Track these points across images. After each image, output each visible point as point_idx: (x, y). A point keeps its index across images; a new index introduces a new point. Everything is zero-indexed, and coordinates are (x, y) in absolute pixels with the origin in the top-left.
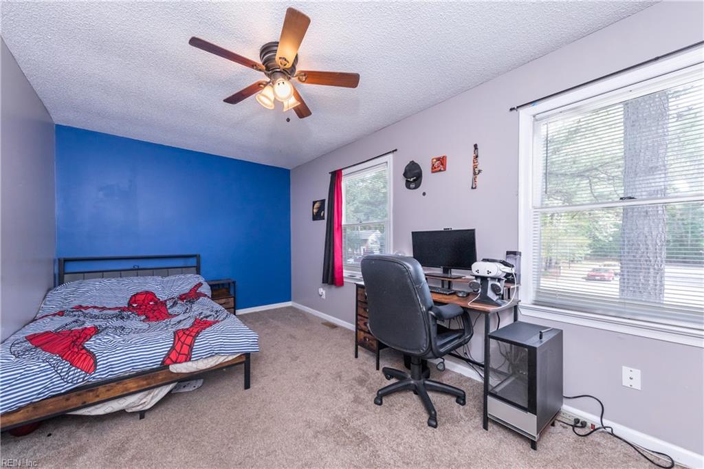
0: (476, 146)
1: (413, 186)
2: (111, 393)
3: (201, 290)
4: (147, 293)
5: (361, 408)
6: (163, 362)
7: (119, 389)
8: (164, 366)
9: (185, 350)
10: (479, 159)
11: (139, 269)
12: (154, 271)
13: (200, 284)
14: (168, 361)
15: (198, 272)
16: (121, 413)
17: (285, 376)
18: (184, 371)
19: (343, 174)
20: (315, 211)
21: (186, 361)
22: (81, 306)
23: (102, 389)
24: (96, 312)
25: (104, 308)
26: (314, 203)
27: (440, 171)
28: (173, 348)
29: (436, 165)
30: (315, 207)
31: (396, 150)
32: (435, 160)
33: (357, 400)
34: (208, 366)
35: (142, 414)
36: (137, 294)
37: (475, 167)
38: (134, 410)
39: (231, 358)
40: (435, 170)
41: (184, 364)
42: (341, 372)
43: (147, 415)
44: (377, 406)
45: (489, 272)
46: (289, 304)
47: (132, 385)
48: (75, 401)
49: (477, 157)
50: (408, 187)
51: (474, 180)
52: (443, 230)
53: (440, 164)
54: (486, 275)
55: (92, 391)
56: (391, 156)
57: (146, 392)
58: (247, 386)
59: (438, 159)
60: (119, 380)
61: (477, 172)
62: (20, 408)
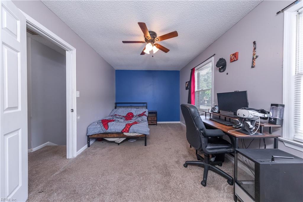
0: (254, 43)
1: (222, 70)
2: (111, 136)
3: (145, 113)
4: (131, 113)
5: (177, 165)
6: (122, 131)
7: (112, 136)
8: (122, 132)
9: (128, 129)
10: (256, 50)
11: (132, 106)
12: (135, 107)
13: (145, 112)
14: (123, 131)
15: (147, 108)
16: (113, 142)
17: (159, 146)
18: (127, 135)
19: (195, 70)
20: (186, 86)
21: (127, 132)
22: (116, 115)
23: (109, 135)
24: (118, 116)
25: (120, 116)
26: (186, 83)
27: (235, 61)
28: (125, 128)
29: (232, 58)
30: (187, 84)
31: (215, 54)
32: (232, 56)
33: (177, 162)
34: (133, 135)
35: (119, 144)
36: (129, 113)
37: (254, 54)
38: (117, 142)
39: (140, 135)
40: (232, 61)
41: (127, 133)
42: (180, 151)
43: (120, 144)
44: (184, 167)
45: (244, 115)
46: (179, 122)
47: (115, 135)
48: (104, 136)
49: (255, 49)
50: (220, 71)
51: (253, 62)
52: (234, 92)
53: (235, 57)
54: (243, 117)
55: (107, 134)
56: (213, 58)
57: (119, 138)
58: (146, 145)
59: (233, 55)
60: (113, 133)
61: (255, 57)
62: (95, 134)
